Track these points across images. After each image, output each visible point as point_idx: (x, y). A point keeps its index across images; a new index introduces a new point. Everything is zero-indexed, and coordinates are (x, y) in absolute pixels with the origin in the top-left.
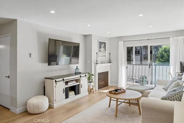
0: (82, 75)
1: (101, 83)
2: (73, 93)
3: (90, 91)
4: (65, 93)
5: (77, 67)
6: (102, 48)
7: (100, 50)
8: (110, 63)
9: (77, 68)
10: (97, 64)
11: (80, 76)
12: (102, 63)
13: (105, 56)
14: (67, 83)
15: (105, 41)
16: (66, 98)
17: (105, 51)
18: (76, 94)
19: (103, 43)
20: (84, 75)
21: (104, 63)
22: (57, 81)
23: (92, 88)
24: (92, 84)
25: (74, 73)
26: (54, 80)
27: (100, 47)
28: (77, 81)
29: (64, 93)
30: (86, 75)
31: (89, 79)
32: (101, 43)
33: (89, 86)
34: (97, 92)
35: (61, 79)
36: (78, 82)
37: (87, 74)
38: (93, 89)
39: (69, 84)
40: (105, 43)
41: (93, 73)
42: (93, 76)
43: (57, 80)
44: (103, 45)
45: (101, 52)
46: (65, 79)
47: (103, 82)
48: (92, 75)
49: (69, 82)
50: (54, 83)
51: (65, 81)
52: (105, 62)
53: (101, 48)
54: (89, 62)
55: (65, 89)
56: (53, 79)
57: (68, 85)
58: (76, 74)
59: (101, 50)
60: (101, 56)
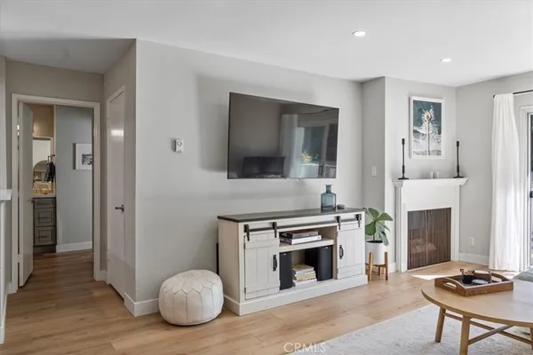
0: (343, 216)
1: (419, 249)
2: (310, 272)
3: (376, 273)
4: (278, 269)
5: (328, 187)
6: (425, 124)
7: (415, 132)
8: (458, 177)
9: (328, 192)
10: (404, 178)
11: (338, 218)
12: (425, 176)
13: (439, 153)
14: (286, 237)
15: (440, 98)
16: (281, 288)
17: (440, 133)
18: (319, 278)
19: (427, 106)
20: (352, 215)
21: (434, 177)
22: (250, 228)
23: (383, 263)
24: (382, 248)
25: (319, 207)
26: (241, 225)
27: (418, 122)
28: (326, 233)
29: (275, 269)
30: (358, 217)
31: (370, 229)
32: (420, 108)
33: (370, 256)
34: (404, 277)
35: (266, 224)
36: (329, 238)
37: (363, 213)
38: (385, 266)
39: (294, 241)
40: (437, 107)
41: (389, 210)
42: (387, 223)
43: (252, 225)
44: (428, 114)
45: (421, 137)
46: (280, 222)
47: (430, 247)
48: (385, 217)
49: (294, 235)
50: (242, 234)
51: (278, 230)
52: (438, 173)
53: (421, 124)
54: (374, 173)
55: (278, 258)
56: (238, 221)
57: (290, 244)
58: (325, 209)
59: (423, 130)
60: (423, 154)
